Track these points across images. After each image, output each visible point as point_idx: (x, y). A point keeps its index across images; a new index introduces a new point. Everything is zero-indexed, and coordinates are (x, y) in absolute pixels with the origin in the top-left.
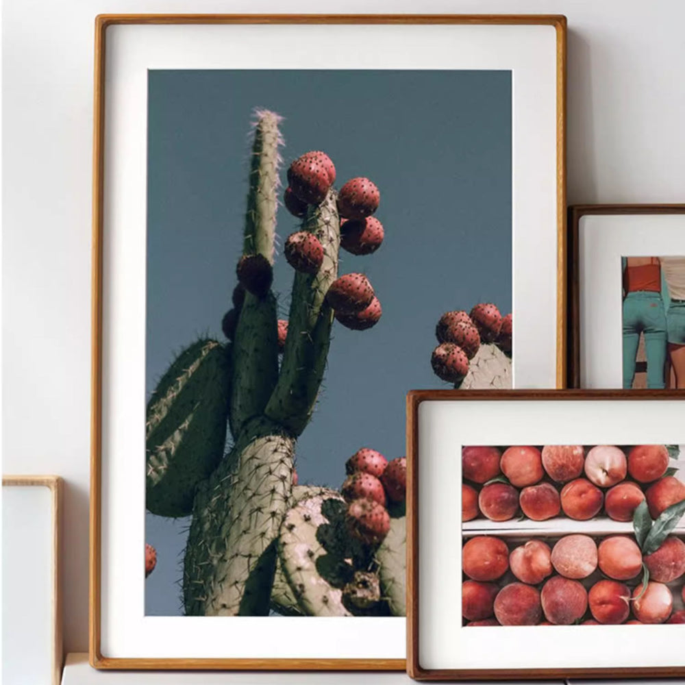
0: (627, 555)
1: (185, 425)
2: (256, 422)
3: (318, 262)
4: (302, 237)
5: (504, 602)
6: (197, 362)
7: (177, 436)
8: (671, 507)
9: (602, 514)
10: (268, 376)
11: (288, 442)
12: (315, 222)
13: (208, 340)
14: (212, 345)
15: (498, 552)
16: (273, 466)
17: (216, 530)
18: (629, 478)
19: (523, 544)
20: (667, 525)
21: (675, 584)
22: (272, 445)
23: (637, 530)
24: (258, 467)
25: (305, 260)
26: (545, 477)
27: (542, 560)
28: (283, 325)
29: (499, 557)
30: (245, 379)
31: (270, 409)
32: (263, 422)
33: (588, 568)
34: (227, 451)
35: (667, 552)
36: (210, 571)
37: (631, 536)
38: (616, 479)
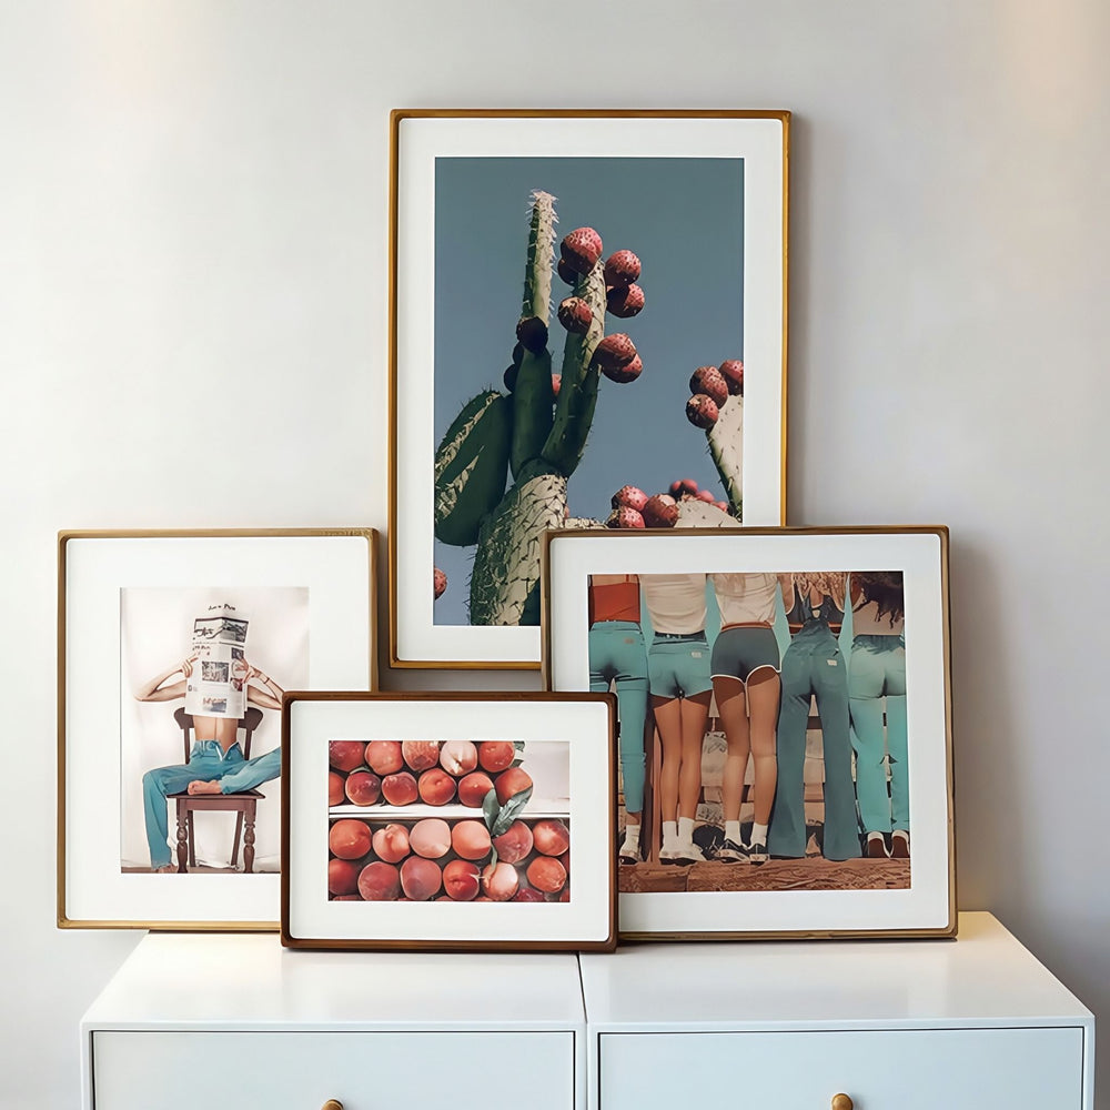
0: (477, 837)
1: (472, 466)
2: (534, 463)
3: (588, 324)
4: (573, 302)
5: (368, 879)
6: (483, 410)
7: (465, 475)
8: (517, 795)
9: (456, 801)
10: (544, 422)
11: (561, 480)
12: (584, 289)
13: (491, 392)
14: (495, 396)
15: (362, 833)
16: (548, 502)
17: (499, 557)
18: (480, 768)
19: (384, 827)
20: (514, 810)
21: (521, 864)
22: (548, 483)
23: (487, 816)
24: (535, 502)
25: (576, 321)
26: (405, 767)
27: (402, 841)
28: (556, 379)
29: (363, 838)
30: (524, 425)
31: (545, 452)
32: (539, 463)
33: (443, 850)
34: (508, 488)
35: (514, 835)
36: (493, 593)
37: (481, 820)
38: (468, 769)
